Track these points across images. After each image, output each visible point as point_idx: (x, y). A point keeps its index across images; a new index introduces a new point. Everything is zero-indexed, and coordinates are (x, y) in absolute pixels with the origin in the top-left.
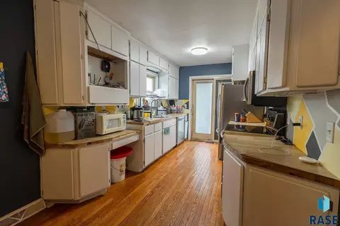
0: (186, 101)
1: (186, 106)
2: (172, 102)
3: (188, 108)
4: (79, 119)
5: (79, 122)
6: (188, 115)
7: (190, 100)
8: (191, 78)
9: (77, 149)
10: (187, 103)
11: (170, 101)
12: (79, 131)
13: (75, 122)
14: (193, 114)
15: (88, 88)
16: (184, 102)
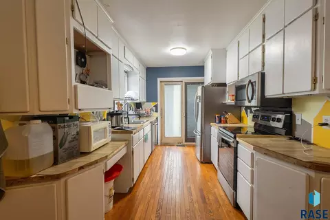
0: (155, 104)
1: (154, 109)
2: (139, 106)
3: (157, 111)
4: (60, 133)
5: (60, 138)
6: (157, 118)
7: (159, 103)
8: (159, 80)
9: (63, 180)
10: (156, 106)
11: (137, 104)
12: (60, 151)
13: (55, 138)
14: (162, 117)
15: (76, 87)
16: (153, 104)
